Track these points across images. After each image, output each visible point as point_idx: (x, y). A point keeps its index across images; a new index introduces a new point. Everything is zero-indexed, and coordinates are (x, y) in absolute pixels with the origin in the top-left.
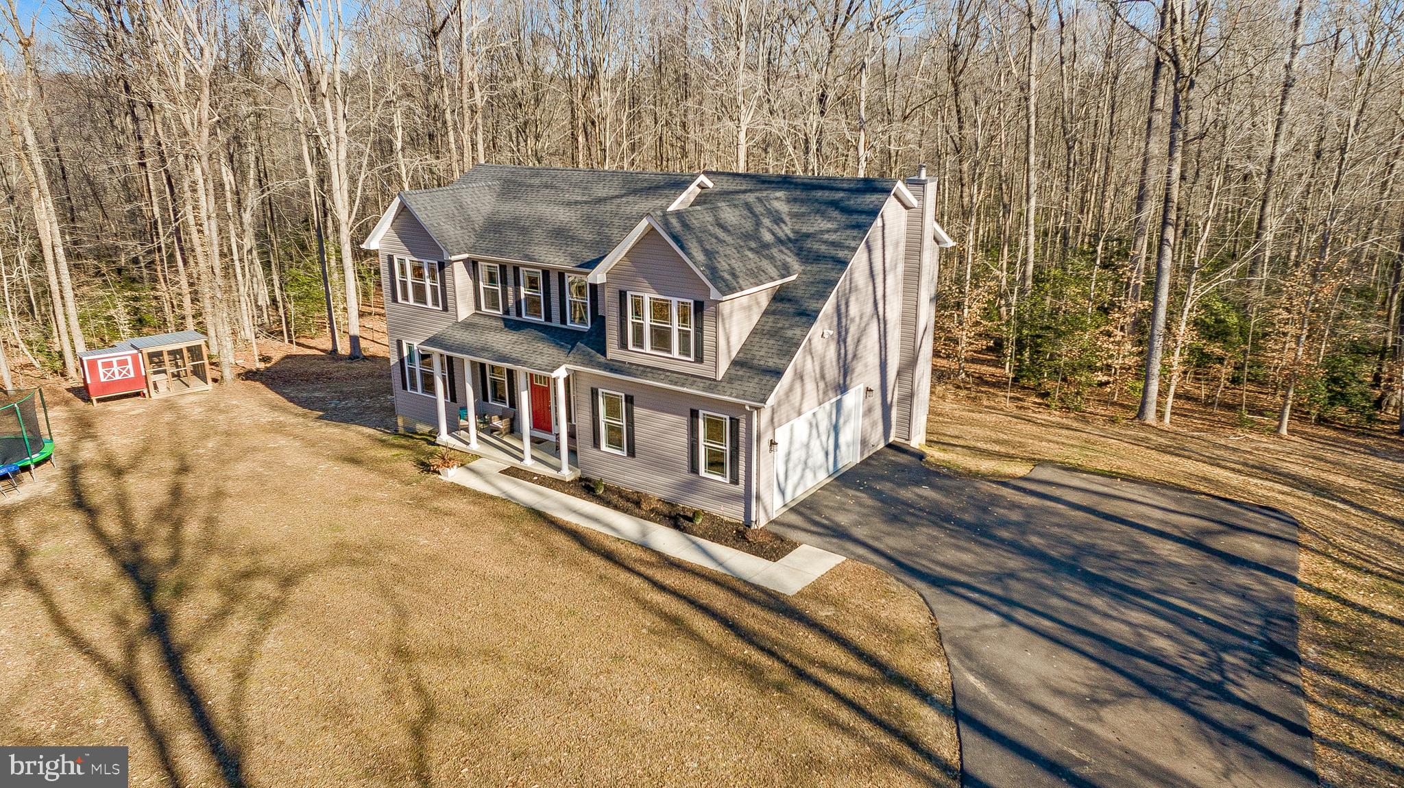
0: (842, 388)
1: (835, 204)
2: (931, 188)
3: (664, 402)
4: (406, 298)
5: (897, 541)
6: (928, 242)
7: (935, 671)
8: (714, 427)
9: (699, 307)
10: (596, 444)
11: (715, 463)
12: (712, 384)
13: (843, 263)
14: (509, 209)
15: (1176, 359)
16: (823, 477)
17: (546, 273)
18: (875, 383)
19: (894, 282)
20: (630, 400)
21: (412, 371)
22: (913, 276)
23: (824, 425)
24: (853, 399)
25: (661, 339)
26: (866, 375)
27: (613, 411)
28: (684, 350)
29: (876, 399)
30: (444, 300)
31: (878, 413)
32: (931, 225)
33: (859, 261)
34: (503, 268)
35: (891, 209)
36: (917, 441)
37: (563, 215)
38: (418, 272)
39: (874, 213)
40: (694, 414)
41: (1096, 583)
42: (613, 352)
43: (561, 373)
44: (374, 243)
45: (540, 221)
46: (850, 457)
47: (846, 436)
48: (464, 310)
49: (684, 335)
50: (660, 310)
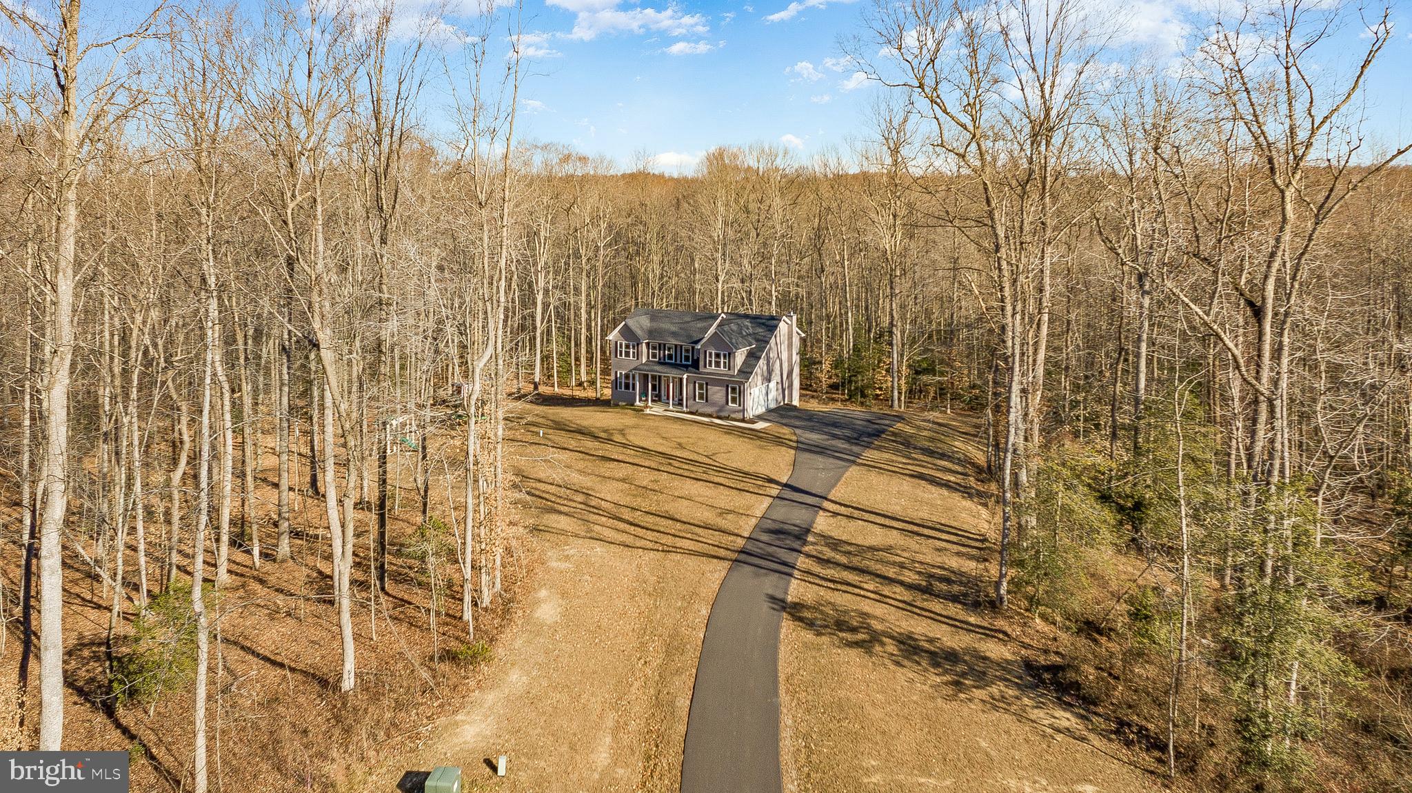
0: (769, 381)
1: (763, 324)
2: (795, 318)
3: (718, 382)
4: (621, 355)
5: (784, 421)
6: (795, 334)
7: (794, 438)
8: (734, 389)
9: (729, 354)
10: (695, 399)
11: (734, 400)
12: (733, 376)
13: (768, 342)
14: (655, 325)
15: (903, 381)
16: (764, 410)
17: (676, 346)
18: (779, 381)
19: (784, 347)
20: (707, 384)
21: (621, 383)
22: (790, 346)
23: (764, 392)
24: (772, 385)
25: (718, 364)
26: (776, 378)
27: (701, 387)
28: (725, 367)
29: (780, 386)
30: (638, 356)
31: (780, 391)
32: (795, 329)
33: (773, 341)
34: (660, 344)
35: (782, 324)
36: (796, 402)
37: (673, 328)
38: (627, 347)
39: (776, 327)
40: (727, 386)
41: (836, 427)
42: (702, 369)
43: (685, 376)
44: (611, 337)
45: (665, 331)
46: (773, 405)
47: (770, 397)
48: (644, 360)
49: (725, 363)
50: (718, 356)
